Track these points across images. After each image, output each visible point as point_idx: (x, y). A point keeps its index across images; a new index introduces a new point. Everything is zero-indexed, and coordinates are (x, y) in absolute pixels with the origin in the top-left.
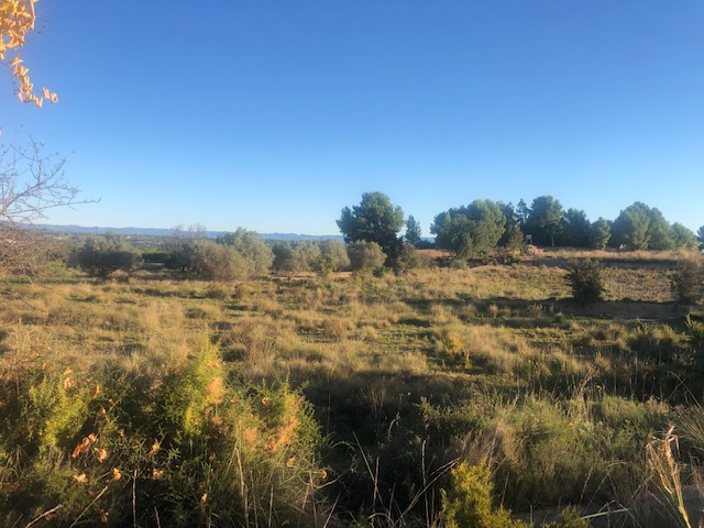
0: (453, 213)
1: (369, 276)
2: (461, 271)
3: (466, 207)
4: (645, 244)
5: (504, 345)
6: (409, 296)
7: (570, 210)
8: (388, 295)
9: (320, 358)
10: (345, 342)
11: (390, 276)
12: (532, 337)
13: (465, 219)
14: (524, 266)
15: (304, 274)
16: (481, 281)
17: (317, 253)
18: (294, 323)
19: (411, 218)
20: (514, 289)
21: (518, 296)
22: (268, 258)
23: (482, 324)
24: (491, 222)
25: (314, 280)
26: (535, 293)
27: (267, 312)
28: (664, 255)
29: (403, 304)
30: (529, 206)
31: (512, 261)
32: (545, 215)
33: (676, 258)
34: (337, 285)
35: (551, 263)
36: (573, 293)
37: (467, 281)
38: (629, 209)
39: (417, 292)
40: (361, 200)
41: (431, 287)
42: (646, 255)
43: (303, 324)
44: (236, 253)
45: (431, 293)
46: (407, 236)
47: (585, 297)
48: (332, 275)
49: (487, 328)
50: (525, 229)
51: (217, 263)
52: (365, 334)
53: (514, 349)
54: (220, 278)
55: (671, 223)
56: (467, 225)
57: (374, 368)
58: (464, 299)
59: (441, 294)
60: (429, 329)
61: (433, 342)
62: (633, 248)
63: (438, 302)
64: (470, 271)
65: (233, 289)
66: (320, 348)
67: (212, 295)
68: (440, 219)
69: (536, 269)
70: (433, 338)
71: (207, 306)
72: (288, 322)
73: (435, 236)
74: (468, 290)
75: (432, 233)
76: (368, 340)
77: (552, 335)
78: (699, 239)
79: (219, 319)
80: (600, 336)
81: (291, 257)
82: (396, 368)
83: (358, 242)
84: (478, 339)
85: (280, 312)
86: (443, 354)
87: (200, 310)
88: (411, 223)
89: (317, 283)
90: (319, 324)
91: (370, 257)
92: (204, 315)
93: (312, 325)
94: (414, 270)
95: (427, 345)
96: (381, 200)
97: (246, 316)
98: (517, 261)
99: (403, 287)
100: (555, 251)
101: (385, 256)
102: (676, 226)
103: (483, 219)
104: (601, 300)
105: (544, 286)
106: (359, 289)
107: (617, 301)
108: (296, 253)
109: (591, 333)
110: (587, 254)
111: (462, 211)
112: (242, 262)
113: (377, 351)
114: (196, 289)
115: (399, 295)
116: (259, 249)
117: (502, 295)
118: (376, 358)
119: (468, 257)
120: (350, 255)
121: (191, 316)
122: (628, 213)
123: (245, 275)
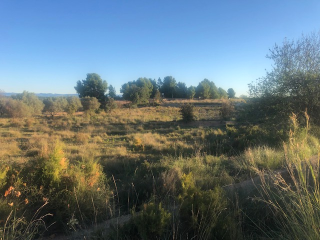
0: (130, 84)
1: (93, 113)
2: (135, 110)
3: (136, 81)
4: (209, 96)
5: (158, 141)
6: (114, 122)
7: (179, 83)
8: (104, 122)
9: (78, 152)
10: (87, 144)
11: (103, 113)
12: (168, 136)
13: (136, 86)
14: (161, 107)
15: (60, 114)
16: (144, 114)
17: (66, 103)
18: (60, 137)
19: (111, 86)
20: (159, 116)
21: (161, 120)
22: (41, 106)
23: (148, 132)
24: (147, 88)
25: (66, 116)
26: (167, 118)
27: (45, 132)
28: (216, 101)
29: (111, 126)
30: (162, 81)
31: (156, 105)
32: (169, 84)
33: (221, 102)
34: (78, 118)
35: (172, 105)
36: (183, 117)
37: (139, 114)
38: (202, 82)
39: (117, 120)
40: (86, 77)
41: (123, 117)
42: (209, 101)
43: (65, 137)
44: (24, 104)
45: (124, 120)
46: (109, 94)
47: (187, 119)
48: (74, 114)
49: (150, 134)
50: (162, 91)
51: (14, 109)
52: (96, 140)
53: (162, 142)
54: (17, 117)
55: (218, 88)
56: (137, 89)
57: (104, 154)
58: (139, 122)
59: (128, 120)
60: (125, 136)
61: (128, 142)
62: (204, 98)
63: (128, 124)
64: (139, 110)
65: (24, 122)
66: (76, 147)
67: (14, 125)
68: (124, 86)
69: (167, 108)
70: (128, 140)
71: (12, 131)
72: (57, 136)
73: (122, 94)
74: (140, 118)
75: (121, 92)
76: (98, 143)
77: (176, 135)
78: (228, 94)
79: (19, 137)
80: (194, 135)
81: (53, 105)
82: (113, 153)
83: (86, 97)
84: (147, 139)
85: (52, 132)
86: (133, 146)
87: (9, 133)
88: (111, 88)
89: (68, 117)
90: (73, 136)
91: (93, 105)
92: (11, 135)
93: (70, 137)
94: (114, 110)
95: (126, 143)
96: (96, 77)
97: (35, 134)
98: (158, 105)
99: (110, 118)
100: (174, 100)
101: (100, 104)
102: (220, 88)
103: (144, 86)
104: (193, 120)
105: (170, 115)
106: (89, 120)
107: (200, 120)
108: (55, 103)
109: (191, 134)
110: (186, 101)
111: (134, 83)
112: (27, 108)
113: (103, 147)
114: (3, 123)
115: (109, 122)
116: (36, 102)
117: (154, 120)
118: (103, 151)
119: (138, 104)
120: (82, 104)
121: (5, 136)
122: (202, 84)
123: (30, 114)
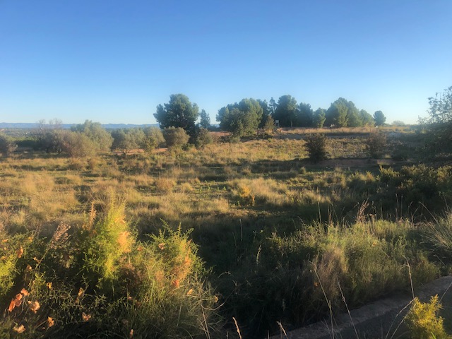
0: (230, 107)
1: (179, 150)
2: (237, 145)
3: (238, 103)
4: (346, 123)
5: (274, 190)
6: (208, 162)
7: (301, 104)
8: (194, 162)
9: (158, 206)
10: (171, 195)
11: (193, 149)
12: (289, 183)
13: (238, 111)
14: (275, 140)
15: (135, 151)
16: (252, 150)
17: (142, 136)
18: (134, 183)
19: (203, 111)
20: (273, 154)
21: (276, 158)
22: (109, 141)
23: (258, 177)
24: (254, 113)
25: (143, 154)
26: (285, 157)
27: (114, 177)
28: (356, 130)
29: (205, 168)
30: (276, 102)
31: (267, 137)
32: (286, 107)
33: (364, 131)
34: (159, 157)
35: (291, 137)
36: (309, 155)
37: (243, 151)
38: (336, 102)
39: (213, 159)
40: (170, 99)
41: (221, 155)
42: (347, 130)
43: (140, 184)
44: (86, 138)
45: (222, 159)
46: (201, 123)
47: (316, 158)
48: (154, 151)
49: (261, 180)
50: (275, 116)
51: (74, 145)
52: (184, 189)
53: (281, 192)
54: (77, 156)
55: (360, 110)
56: (240, 115)
57: (195, 210)
58: (244, 163)
59: (228, 159)
60: (225, 183)
61: (229, 191)
62: (339, 126)
63: (228, 165)
64: (243, 144)
65: (86, 163)
66: (155, 199)
67: (73, 167)
68: (222, 111)
69: (283, 142)
70: (229, 188)
71: (69, 175)
72: (129, 183)
73: (220, 123)
74: (245, 157)
75: (217, 120)
76: (187, 192)
77: (301, 182)
78: (375, 120)
79: (79, 184)
80: (330, 181)
81: (125, 139)
82: (209, 209)
83: (170, 128)
84: (258, 187)
85: (123, 177)
86: (237, 198)
87: (65, 178)
88: (204, 115)
89: (145, 156)
90: (151, 183)
91: (178, 138)
92: (68, 181)
93: (147, 185)
94: (208, 145)
95: (228, 193)
96: (183, 100)
97: (99, 181)
98: (271, 137)
99: (204, 156)
100: (293, 129)
101: (188, 136)
102: (362, 111)
103: (249, 110)
104: (326, 159)
105: (290, 152)
106: (174, 159)
107: (335, 159)
108: (127, 136)
109: (324, 179)
110: (312, 131)
111: (236, 106)
112: (91, 143)
113: (195, 199)
114: (59, 164)
115: (202, 162)
116: (101, 135)
117: (266, 158)
118: (195, 204)
119: (241, 136)
120: (165, 136)
121: (60, 182)
122: (336, 105)
123: (94, 152)
